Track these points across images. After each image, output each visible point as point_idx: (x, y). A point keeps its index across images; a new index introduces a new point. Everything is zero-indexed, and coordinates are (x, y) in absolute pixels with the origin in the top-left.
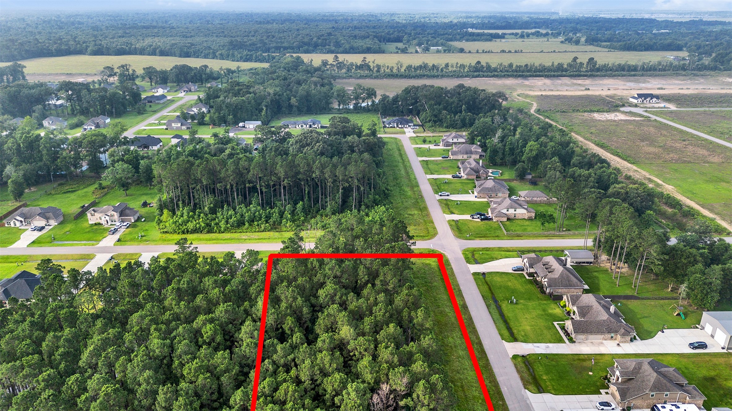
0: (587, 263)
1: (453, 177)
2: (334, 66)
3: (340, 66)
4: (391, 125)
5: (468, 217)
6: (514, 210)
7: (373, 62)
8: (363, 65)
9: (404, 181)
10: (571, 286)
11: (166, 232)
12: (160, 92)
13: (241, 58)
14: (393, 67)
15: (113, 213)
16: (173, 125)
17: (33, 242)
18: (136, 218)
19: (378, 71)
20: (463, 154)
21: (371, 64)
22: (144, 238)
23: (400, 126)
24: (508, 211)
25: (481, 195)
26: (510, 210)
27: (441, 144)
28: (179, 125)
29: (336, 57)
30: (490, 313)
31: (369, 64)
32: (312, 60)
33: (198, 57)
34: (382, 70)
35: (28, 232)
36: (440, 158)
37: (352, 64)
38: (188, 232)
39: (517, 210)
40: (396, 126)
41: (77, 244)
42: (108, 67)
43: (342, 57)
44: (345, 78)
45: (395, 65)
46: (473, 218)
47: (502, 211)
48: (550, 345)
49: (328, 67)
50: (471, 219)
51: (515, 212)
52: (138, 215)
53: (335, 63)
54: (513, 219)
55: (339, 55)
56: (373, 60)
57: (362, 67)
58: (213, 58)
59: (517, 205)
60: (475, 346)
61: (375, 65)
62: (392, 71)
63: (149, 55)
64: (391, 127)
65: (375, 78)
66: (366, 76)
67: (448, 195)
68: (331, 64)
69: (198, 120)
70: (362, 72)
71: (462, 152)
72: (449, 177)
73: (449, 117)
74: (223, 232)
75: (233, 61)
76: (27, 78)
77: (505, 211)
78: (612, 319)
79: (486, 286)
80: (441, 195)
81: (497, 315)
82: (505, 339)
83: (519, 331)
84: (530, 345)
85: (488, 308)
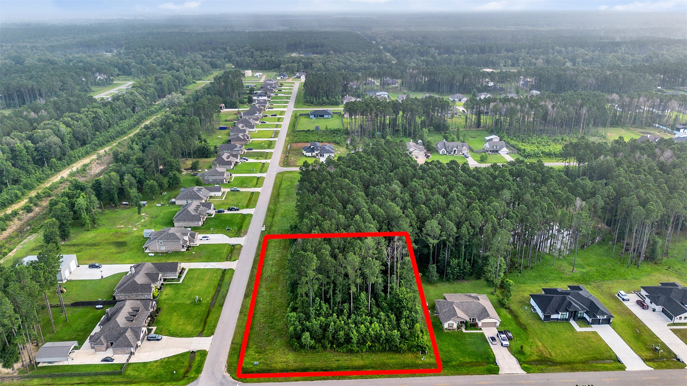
48: (202, 267)
81: (223, 290)
82: (232, 271)
83: (216, 277)
84: (217, 267)
85: (226, 295)
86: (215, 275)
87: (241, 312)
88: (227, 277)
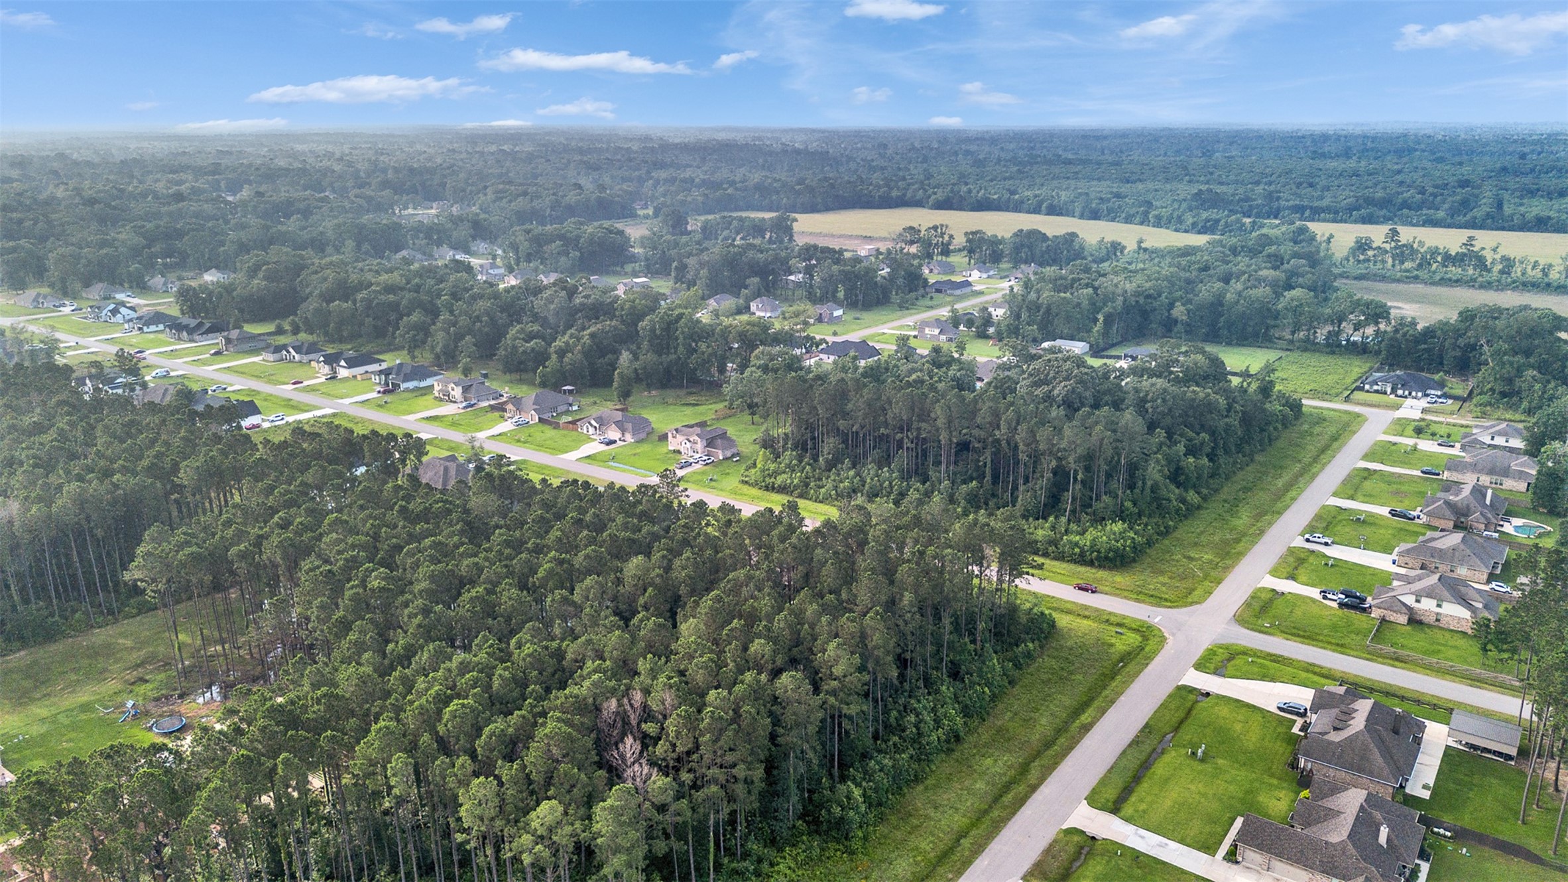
0: (1500, 754)
1: (1393, 513)
2: (1387, 252)
3: (1402, 253)
4: (1376, 387)
5: (1314, 593)
6: (1434, 602)
7: (1495, 250)
8: (1464, 255)
9: (1261, 497)
10: (1360, 770)
11: (747, 482)
12: (975, 275)
13: (1194, 225)
14: (1550, 266)
15: (696, 438)
16: (927, 331)
17: (588, 457)
18: (729, 454)
19: (1506, 272)
20: (1481, 471)
21: (1489, 256)
22: (713, 484)
23: (1400, 392)
24: (1418, 601)
25: (1407, 559)
26: (1423, 600)
27: (1458, 445)
28: (937, 331)
29: (1395, 232)
30: (1124, 752)
31: (1484, 253)
32: (1331, 236)
33: (1113, 220)
34: (1517, 272)
35: (595, 444)
36: (1419, 473)
37: (1434, 252)
38: (773, 488)
39: (1445, 604)
40: (1389, 390)
41: (629, 471)
42: (912, 228)
43: (1407, 234)
44: (1399, 281)
45: (1557, 262)
46: (1325, 598)
47: (1400, 598)
48: (1173, 845)
49: (1370, 253)
50: (1319, 597)
51: (1438, 610)
52: (734, 450)
53: (1387, 246)
54: (1429, 626)
55: (1399, 228)
56: (1495, 245)
57: (1462, 260)
58: (1142, 223)
59: (1446, 594)
60: (1021, 788)
61: (1498, 257)
62: (1546, 275)
63: (1029, 212)
64: (1377, 392)
65: (1482, 287)
66: (1457, 281)
67: (1326, 544)
68: (1379, 248)
69: (977, 328)
70: (1454, 271)
71: (1480, 467)
72: (1384, 511)
73: (1537, 386)
74: (821, 502)
75: (1176, 230)
76: (795, 238)
77: (1410, 600)
78: (1350, 846)
79: (1181, 714)
80: (1308, 540)
81: (1133, 763)
82: (1093, 800)
83: (1141, 800)
84: (1129, 829)
85: (1130, 745)
86: (1143, 806)
87: (1113, 702)
88: (1111, 794)
